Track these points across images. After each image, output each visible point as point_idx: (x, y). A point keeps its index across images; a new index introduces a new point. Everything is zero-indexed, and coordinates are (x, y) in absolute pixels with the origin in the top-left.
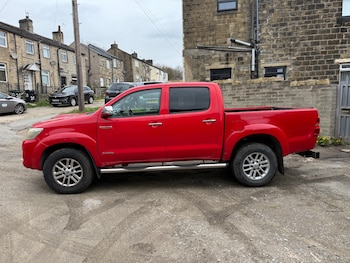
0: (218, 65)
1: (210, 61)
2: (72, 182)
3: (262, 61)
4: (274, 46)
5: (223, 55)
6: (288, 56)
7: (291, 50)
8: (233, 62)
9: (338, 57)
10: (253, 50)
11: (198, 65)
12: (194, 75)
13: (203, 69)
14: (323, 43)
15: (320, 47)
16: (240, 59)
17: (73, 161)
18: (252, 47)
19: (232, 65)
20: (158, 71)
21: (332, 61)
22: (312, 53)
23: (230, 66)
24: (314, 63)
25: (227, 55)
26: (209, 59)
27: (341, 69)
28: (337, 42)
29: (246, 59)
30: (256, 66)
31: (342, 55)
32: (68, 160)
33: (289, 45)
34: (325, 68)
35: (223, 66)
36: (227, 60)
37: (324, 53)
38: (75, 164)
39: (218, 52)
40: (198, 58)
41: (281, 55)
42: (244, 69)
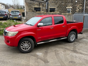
0: (36, 6)
1: (34, 5)
2: (27, 49)
3: (49, 6)
4: (52, 2)
5: (38, 3)
6: (56, 5)
7: (56, 4)
8: (41, 6)
9: (67, 7)
10: (47, 3)
11: (30, 6)
12: (29, 9)
13: (32, 7)
14: (64, 2)
15: (63, 3)
16: (43, 5)
17: (27, 42)
18: (46, 2)
19: (41, 7)
20: (1, 5)
21: (66, 8)
22: (62, 5)
23: (40, 7)
24: (62, 8)
25: (39, 3)
26: (34, 4)
27: (68, 10)
28: (67, 3)
29: (45, 5)
30: (48, 8)
31: (68, 6)
32: (26, 42)
33: (56, 2)
34: (64, 9)
35: (38, 7)
36: (39, 5)
37: (64, 5)
38: (28, 43)
39: (36, 2)
40: (30, 3)
41: (54, 5)
42: (44, 8)
